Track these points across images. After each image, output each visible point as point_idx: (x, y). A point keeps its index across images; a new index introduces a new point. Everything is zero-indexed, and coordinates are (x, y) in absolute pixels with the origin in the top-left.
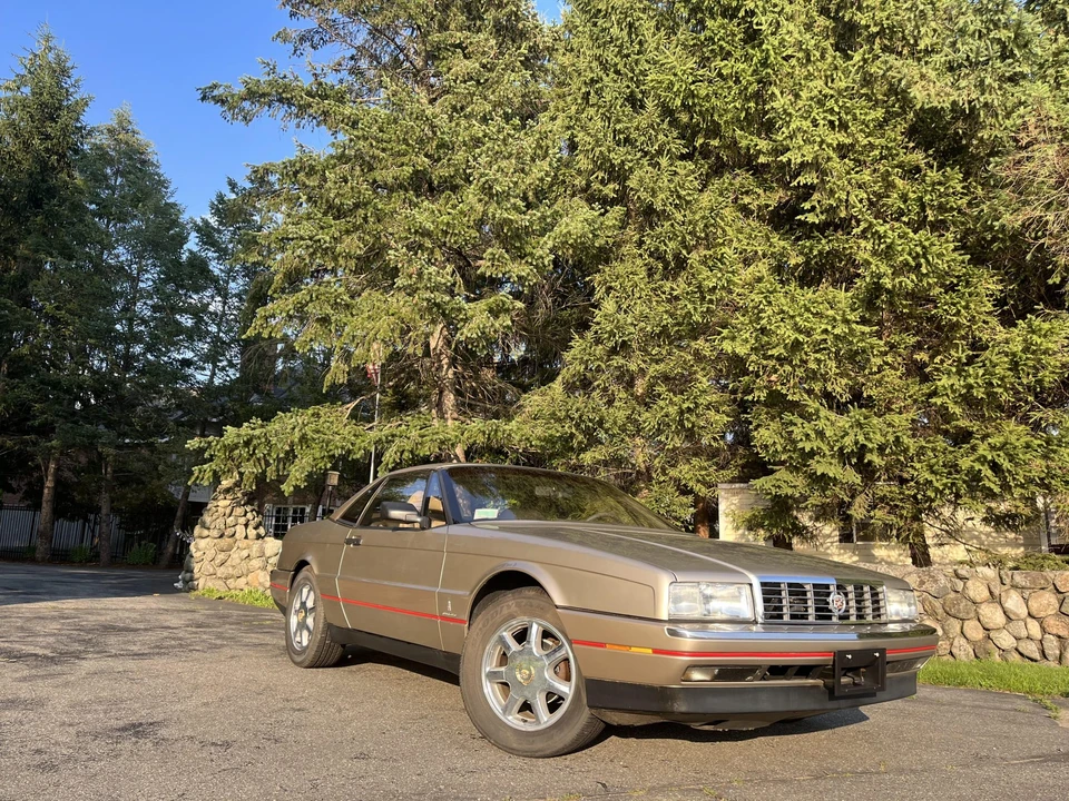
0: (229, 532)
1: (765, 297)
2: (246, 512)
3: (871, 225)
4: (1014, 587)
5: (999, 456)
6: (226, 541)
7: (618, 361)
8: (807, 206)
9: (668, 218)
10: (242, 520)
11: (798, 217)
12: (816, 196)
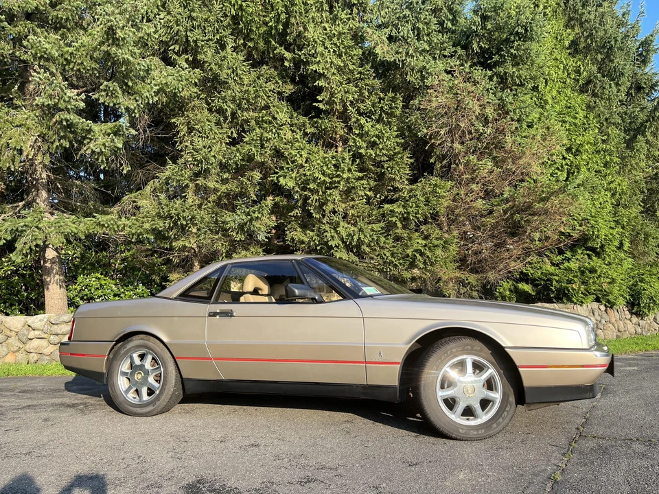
1: (299, 152)
3: (358, 120)
5: (426, 249)
7: (201, 181)
8: (319, 98)
9: (229, 88)
11: (314, 104)
12: (324, 94)
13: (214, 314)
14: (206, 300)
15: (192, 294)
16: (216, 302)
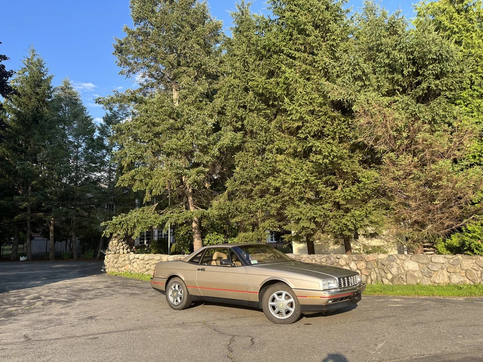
0: (117, 252)
2: (123, 244)
4: (353, 260)
6: (117, 255)
10: (122, 247)
13: (199, 270)
14: (197, 263)
15: (195, 260)
16: (201, 264)
